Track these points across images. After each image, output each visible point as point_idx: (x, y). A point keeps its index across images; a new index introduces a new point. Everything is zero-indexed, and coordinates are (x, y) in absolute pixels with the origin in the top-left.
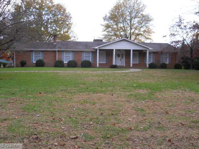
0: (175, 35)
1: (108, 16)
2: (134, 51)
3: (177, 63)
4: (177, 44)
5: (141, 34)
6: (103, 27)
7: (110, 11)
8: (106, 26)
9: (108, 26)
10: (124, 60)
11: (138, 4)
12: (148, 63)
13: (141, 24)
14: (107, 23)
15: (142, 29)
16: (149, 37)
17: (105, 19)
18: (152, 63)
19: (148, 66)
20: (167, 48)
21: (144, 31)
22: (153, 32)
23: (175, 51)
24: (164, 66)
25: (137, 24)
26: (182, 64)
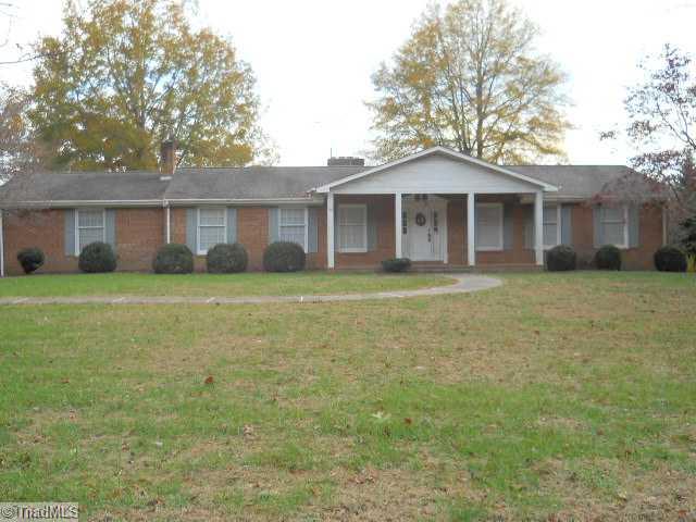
0: (650, 129)
1: (391, 71)
2: (479, 198)
3: (665, 244)
4: (664, 168)
5: (522, 136)
6: (374, 113)
7: (400, 51)
8: (383, 109)
9: (391, 110)
10: (442, 238)
11: (505, 20)
12: (540, 247)
13: (520, 95)
14: (389, 95)
15: (524, 117)
16: (553, 145)
17: (379, 81)
18: (558, 248)
19: (540, 261)
20: (619, 181)
21: (533, 124)
22: (568, 125)
23: (655, 195)
24: (609, 261)
25: (505, 98)
26: (683, 249)
